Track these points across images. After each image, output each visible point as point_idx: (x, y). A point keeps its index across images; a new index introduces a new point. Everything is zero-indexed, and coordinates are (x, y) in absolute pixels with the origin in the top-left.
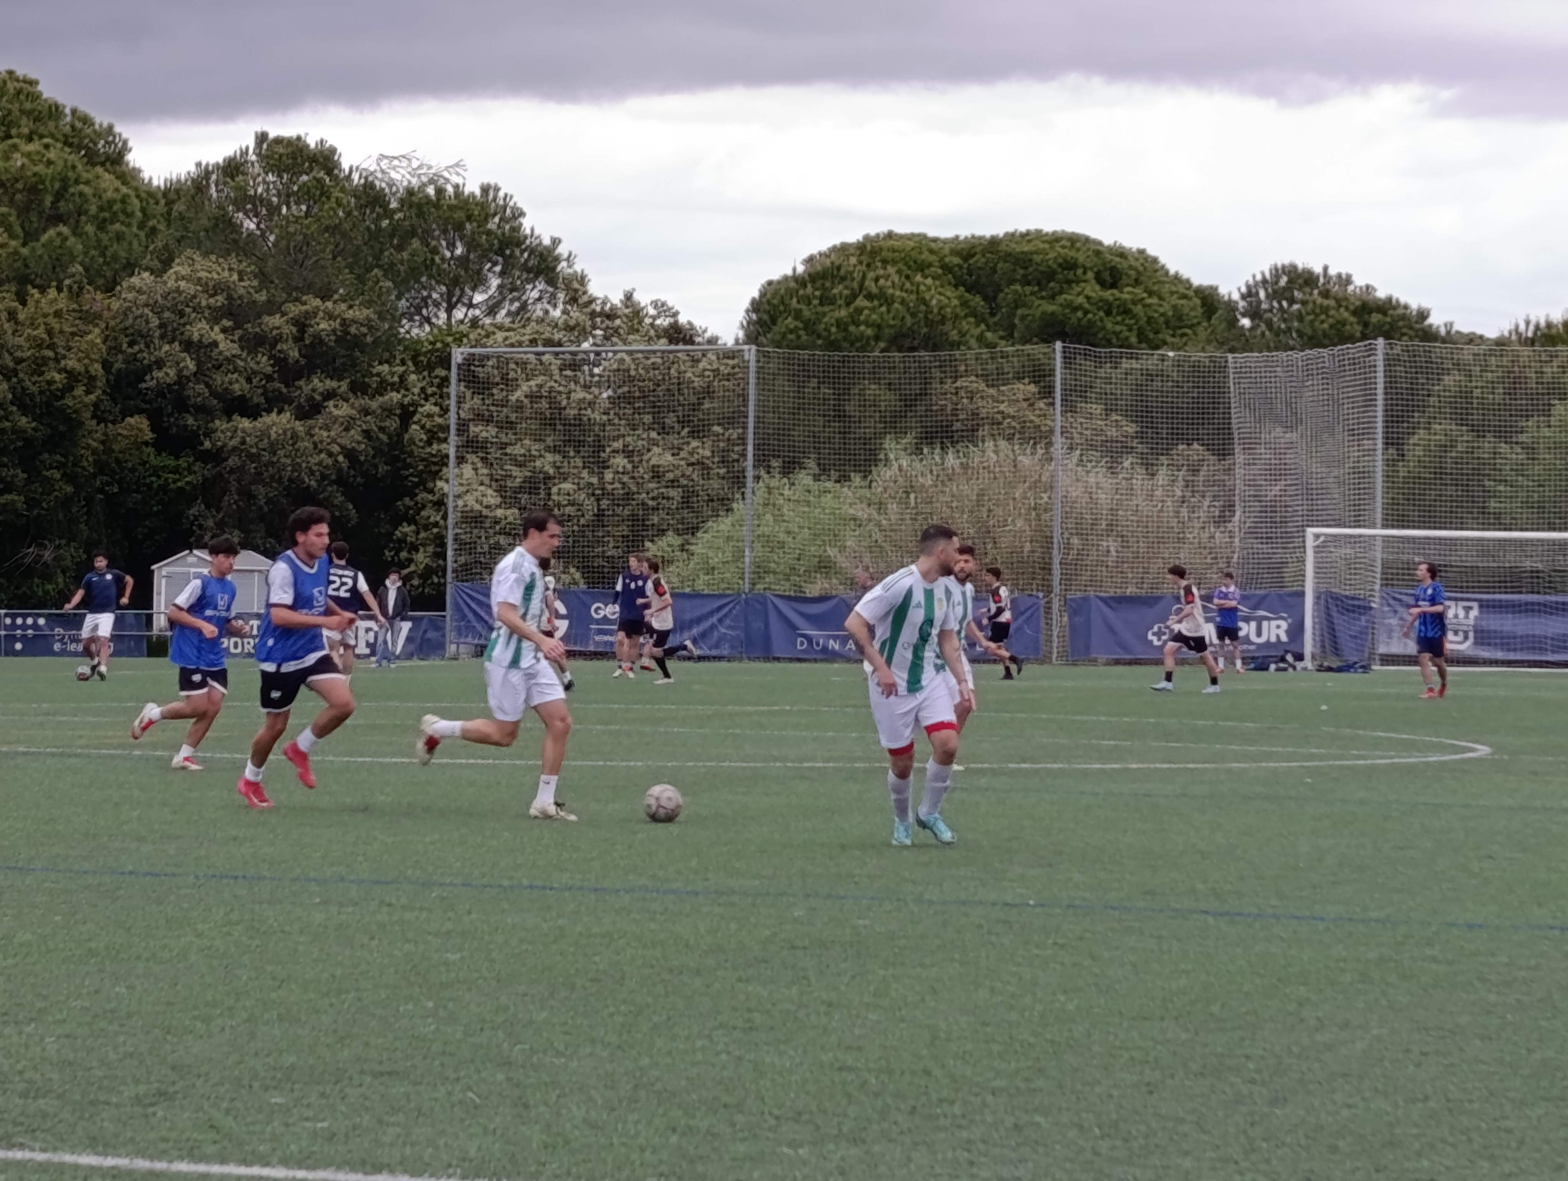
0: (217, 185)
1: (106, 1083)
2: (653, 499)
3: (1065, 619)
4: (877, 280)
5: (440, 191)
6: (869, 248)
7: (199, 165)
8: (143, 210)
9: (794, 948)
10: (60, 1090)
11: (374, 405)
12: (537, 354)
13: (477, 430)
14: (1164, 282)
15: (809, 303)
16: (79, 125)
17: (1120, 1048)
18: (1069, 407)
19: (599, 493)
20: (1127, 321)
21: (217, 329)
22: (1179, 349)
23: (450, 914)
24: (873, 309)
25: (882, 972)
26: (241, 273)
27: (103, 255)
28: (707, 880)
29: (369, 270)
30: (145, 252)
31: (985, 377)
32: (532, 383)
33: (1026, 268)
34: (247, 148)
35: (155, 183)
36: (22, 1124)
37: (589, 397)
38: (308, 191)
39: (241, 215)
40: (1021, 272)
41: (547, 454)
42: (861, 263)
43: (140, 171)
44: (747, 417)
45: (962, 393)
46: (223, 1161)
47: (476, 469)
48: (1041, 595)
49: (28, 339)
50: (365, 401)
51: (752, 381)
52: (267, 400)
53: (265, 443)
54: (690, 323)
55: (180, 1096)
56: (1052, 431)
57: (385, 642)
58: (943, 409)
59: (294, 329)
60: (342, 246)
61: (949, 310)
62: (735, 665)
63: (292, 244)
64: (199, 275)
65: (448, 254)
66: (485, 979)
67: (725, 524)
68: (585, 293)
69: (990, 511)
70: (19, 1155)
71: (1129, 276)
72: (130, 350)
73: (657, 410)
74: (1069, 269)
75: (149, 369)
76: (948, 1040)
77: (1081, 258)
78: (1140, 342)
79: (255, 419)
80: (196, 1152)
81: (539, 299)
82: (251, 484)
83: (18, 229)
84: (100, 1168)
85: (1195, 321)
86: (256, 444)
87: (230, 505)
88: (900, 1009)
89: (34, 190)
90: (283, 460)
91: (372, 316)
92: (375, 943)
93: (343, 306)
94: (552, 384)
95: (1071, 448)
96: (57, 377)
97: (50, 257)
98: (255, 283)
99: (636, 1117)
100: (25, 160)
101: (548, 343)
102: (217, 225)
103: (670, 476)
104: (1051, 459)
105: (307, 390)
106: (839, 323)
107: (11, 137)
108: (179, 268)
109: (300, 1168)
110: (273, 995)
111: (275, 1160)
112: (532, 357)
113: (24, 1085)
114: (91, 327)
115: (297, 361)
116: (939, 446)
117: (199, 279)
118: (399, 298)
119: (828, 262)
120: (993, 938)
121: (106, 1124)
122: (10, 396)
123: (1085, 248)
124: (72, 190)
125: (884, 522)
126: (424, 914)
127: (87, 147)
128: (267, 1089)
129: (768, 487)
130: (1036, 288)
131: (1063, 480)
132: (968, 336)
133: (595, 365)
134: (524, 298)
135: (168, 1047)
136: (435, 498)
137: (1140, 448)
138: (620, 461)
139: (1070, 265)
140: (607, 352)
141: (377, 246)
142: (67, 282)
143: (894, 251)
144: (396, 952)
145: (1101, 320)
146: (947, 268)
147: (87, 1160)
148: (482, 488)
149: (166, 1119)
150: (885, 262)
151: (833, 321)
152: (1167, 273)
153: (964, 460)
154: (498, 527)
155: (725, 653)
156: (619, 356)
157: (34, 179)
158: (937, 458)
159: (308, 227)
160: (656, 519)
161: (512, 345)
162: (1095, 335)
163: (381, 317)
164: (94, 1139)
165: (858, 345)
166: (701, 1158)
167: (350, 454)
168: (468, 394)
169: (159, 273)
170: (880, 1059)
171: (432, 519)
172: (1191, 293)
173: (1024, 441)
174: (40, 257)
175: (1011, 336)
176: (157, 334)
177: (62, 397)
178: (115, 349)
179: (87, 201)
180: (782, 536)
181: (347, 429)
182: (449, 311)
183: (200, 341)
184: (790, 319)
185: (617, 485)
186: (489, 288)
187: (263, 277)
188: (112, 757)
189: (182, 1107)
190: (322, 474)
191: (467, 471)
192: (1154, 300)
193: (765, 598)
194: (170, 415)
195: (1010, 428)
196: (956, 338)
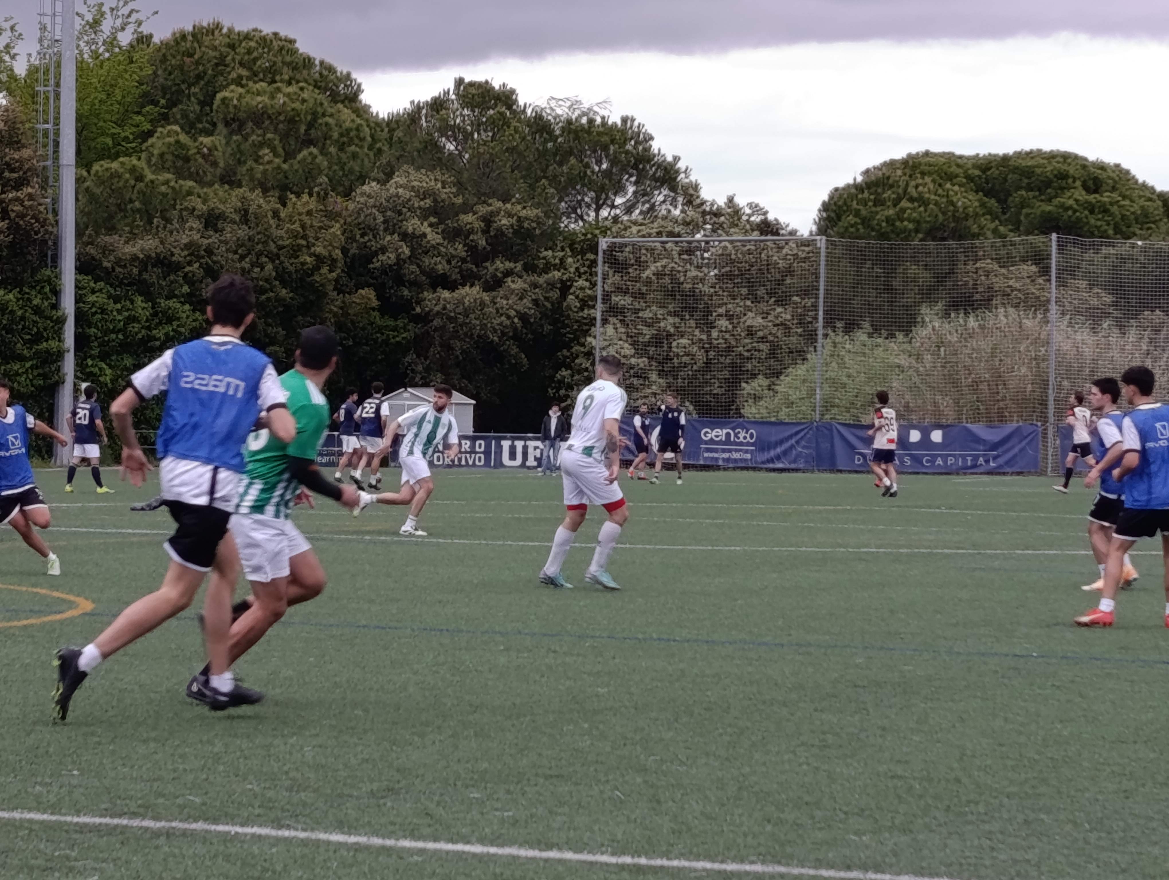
0: (426, 118)
1: (349, 781)
2: (748, 351)
3: (1058, 442)
4: (917, 187)
5: (591, 121)
6: (911, 163)
7: (412, 102)
8: (372, 136)
9: (856, 686)
10: (316, 786)
11: (541, 280)
12: (662, 242)
13: (617, 299)
14: (1134, 189)
15: (866, 205)
16: (325, 73)
17: (1103, 764)
18: (1062, 283)
19: (708, 347)
20: (1106, 218)
21: (426, 224)
22: (1145, 239)
23: (600, 659)
24: (914, 209)
25: (923, 705)
26: (443, 182)
27: (342, 169)
28: (790, 635)
29: (538, 180)
30: (373, 167)
31: (998, 260)
32: (659, 264)
33: (1029, 178)
34: (449, 90)
35: (381, 116)
36: (288, 811)
37: (700, 275)
38: (493, 123)
39: (444, 139)
40: (1026, 181)
41: (669, 317)
42: (905, 174)
43: (370, 107)
44: (818, 290)
45: (981, 272)
46: (436, 840)
47: (616, 329)
48: (1039, 424)
49: (287, 232)
50: (534, 278)
51: (823, 263)
52: (462, 277)
53: (460, 309)
54: (776, 220)
55: (403, 791)
56: (1048, 301)
57: (549, 457)
58: (966, 284)
59: (482, 224)
60: (518, 162)
61: (971, 209)
62: (808, 475)
63: (481, 161)
64: (413, 184)
65: (597, 169)
66: (626, 707)
67: (801, 370)
68: (698, 197)
69: (1001, 360)
70: (286, 833)
71: (1108, 184)
72: (362, 240)
73: (751, 285)
74: (1062, 179)
75: (376, 254)
76: (974, 756)
77: (1072, 171)
78: (1116, 234)
79: (453, 291)
80: (416, 832)
81: (664, 202)
82: (450, 339)
83: (280, 150)
84: (346, 844)
85: (1157, 218)
86: (454, 310)
87: (434, 355)
88: (936, 733)
89: (292, 121)
90: (473, 322)
91: (540, 214)
92: (544, 680)
93: (519, 207)
94: (673, 265)
95: (1063, 314)
96: (309, 259)
97: (304, 171)
98: (454, 190)
99: (740, 811)
100: (286, 99)
101: (671, 234)
102: (426, 147)
103: (760, 334)
104: (1048, 322)
105: (491, 269)
106: (888, 220)
107: (275, 82)
108: (398, 179)
109: (492, 845)
110: (471, 718)
111: (474, 839)
112: (658, 245)
113: (289, 782)
114: (333, 223)
115: (485, 248)
116: (962, 311)
117: (413, 187)
118: (560, 200)
119: (880, 173)
120: (1006, 681)
121: (349, 811)
122: (274, 274)
123: (1074, 163)
124: (320, 121)
125: (921, 369)
126: (580, 658)
127: (331, 89)
128: (467, 787)
129: (834, 343)
130: (1037, 193)
131: (1057, 338)
132: (985, 230)
133: (705, 251)
134: (653, 201)
135: (394, 755)
136: (586, 350)
137: (1116, 314)
138: (723, 323)
139: (1063, 176)
140: (714, 241)
141: (544, 163)
142: (316, 189)
143: (930, 165)
144: (560, 687)
145: (1086, 217)
146: (970, 178)
147: (337, 837)
148: (621, 342)
149: (393, 808)
150: (923, 174)
151: (883, 218)
152: (1136, 181)
153: (982, 322)
154: (632, 371)
155: (801, 466)
156: (723, 244)
157: (292, 113)
158: (961, 321)
159: (493, 149)
160: (749, 366)
161: (644, 236)
162: (1081, 228)
163: (547, 215)
164: (341, 822)
165: (902, 236)
166: (789, 842)
167: (523, 317)
168: (611, 273)
169: (383, 182)
170: (922, 770)
171: (583, 366)
172: (1154, 197)
173: (1027, 308)
174: (297, 171)
175: (1018, 229)
176: (382, 228)
177: (312, 275)
178: (351, 239)
179: (331, 129)
180: (844, 379)
181: (521, 299)
182: (597, 211)
183: (413, 233)
184: (851, 217)
185: (721, 341)
186: (626, 193)
187: (459, 184)
188: (350, 541)
189: (405, 800)
190: (502, 332)
191: (610, 330)
192: (1127, 202)
193: (831, 425)
194: (392, 287)
195: (1017, 298)
196: (976, 231)
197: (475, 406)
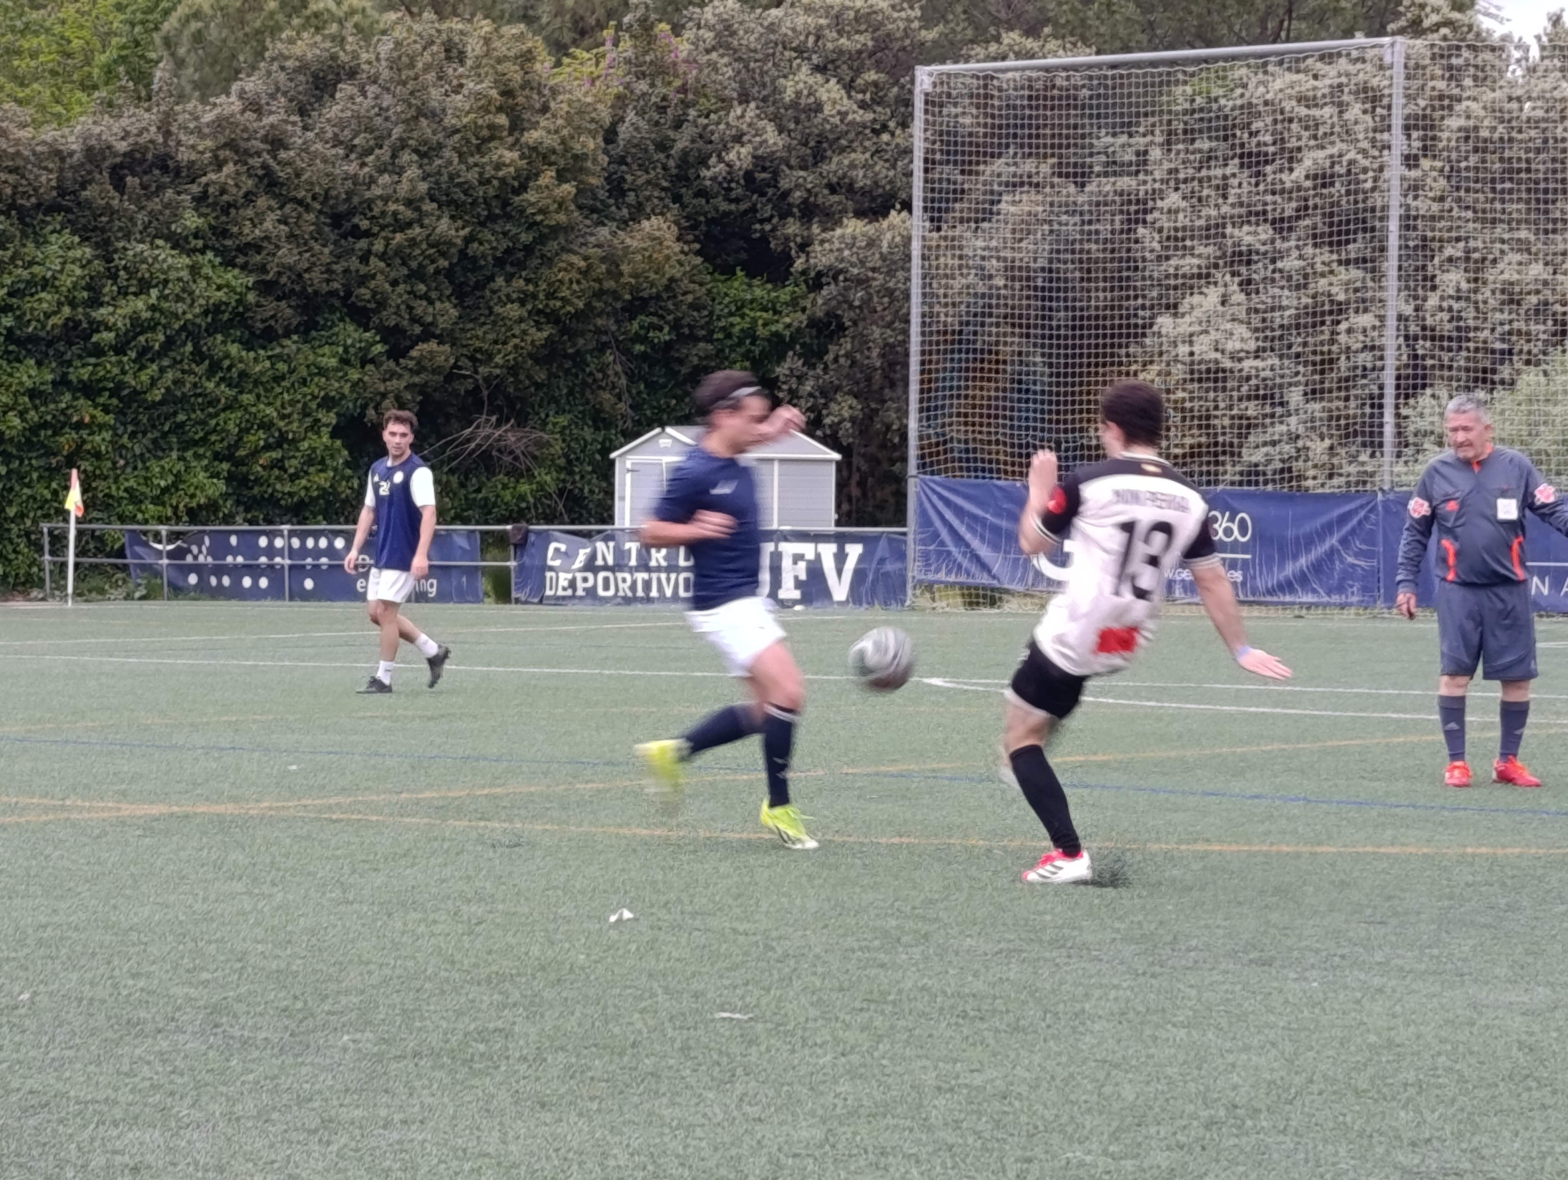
79: (871, 222)
98: (918, 12)
155: (1354, 600)
197: (838, 463)
